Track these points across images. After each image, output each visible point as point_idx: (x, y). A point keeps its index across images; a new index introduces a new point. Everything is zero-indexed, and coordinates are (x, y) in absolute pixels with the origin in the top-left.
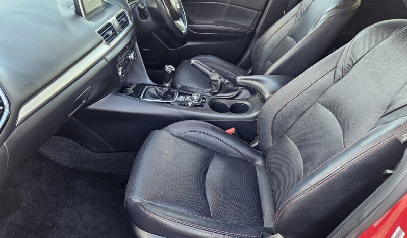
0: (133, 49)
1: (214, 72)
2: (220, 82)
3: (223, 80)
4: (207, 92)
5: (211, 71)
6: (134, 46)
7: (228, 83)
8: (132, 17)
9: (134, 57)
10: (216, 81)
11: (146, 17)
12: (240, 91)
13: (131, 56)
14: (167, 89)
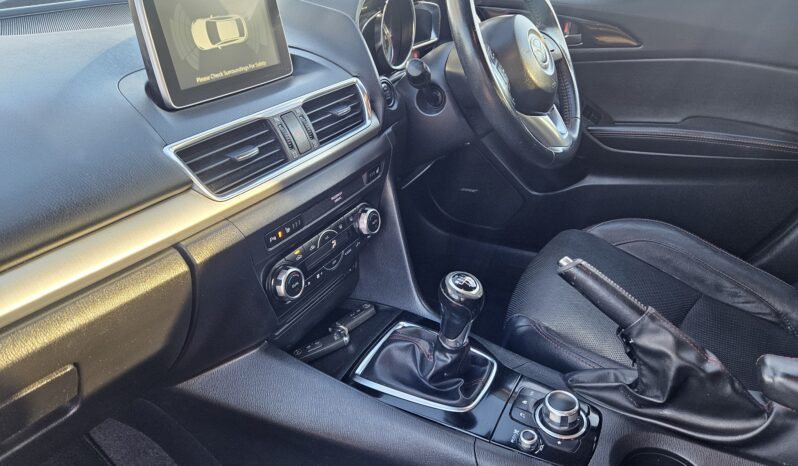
0: (373, 197)
1: (652, 318)
2: (674, 363)
3: (690, 356)
4: (615, 389)
5: (640, 313)
6: (379, 189)
7: (715, 377)
8: (380, 105)
9: (371, 226)
10: (659, 355)
11: (438, 104)
12: (779, 422)
13: (363, 224)
14: (449, 359)
